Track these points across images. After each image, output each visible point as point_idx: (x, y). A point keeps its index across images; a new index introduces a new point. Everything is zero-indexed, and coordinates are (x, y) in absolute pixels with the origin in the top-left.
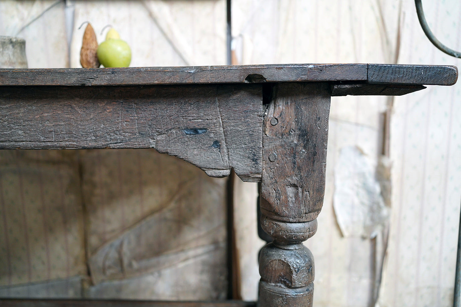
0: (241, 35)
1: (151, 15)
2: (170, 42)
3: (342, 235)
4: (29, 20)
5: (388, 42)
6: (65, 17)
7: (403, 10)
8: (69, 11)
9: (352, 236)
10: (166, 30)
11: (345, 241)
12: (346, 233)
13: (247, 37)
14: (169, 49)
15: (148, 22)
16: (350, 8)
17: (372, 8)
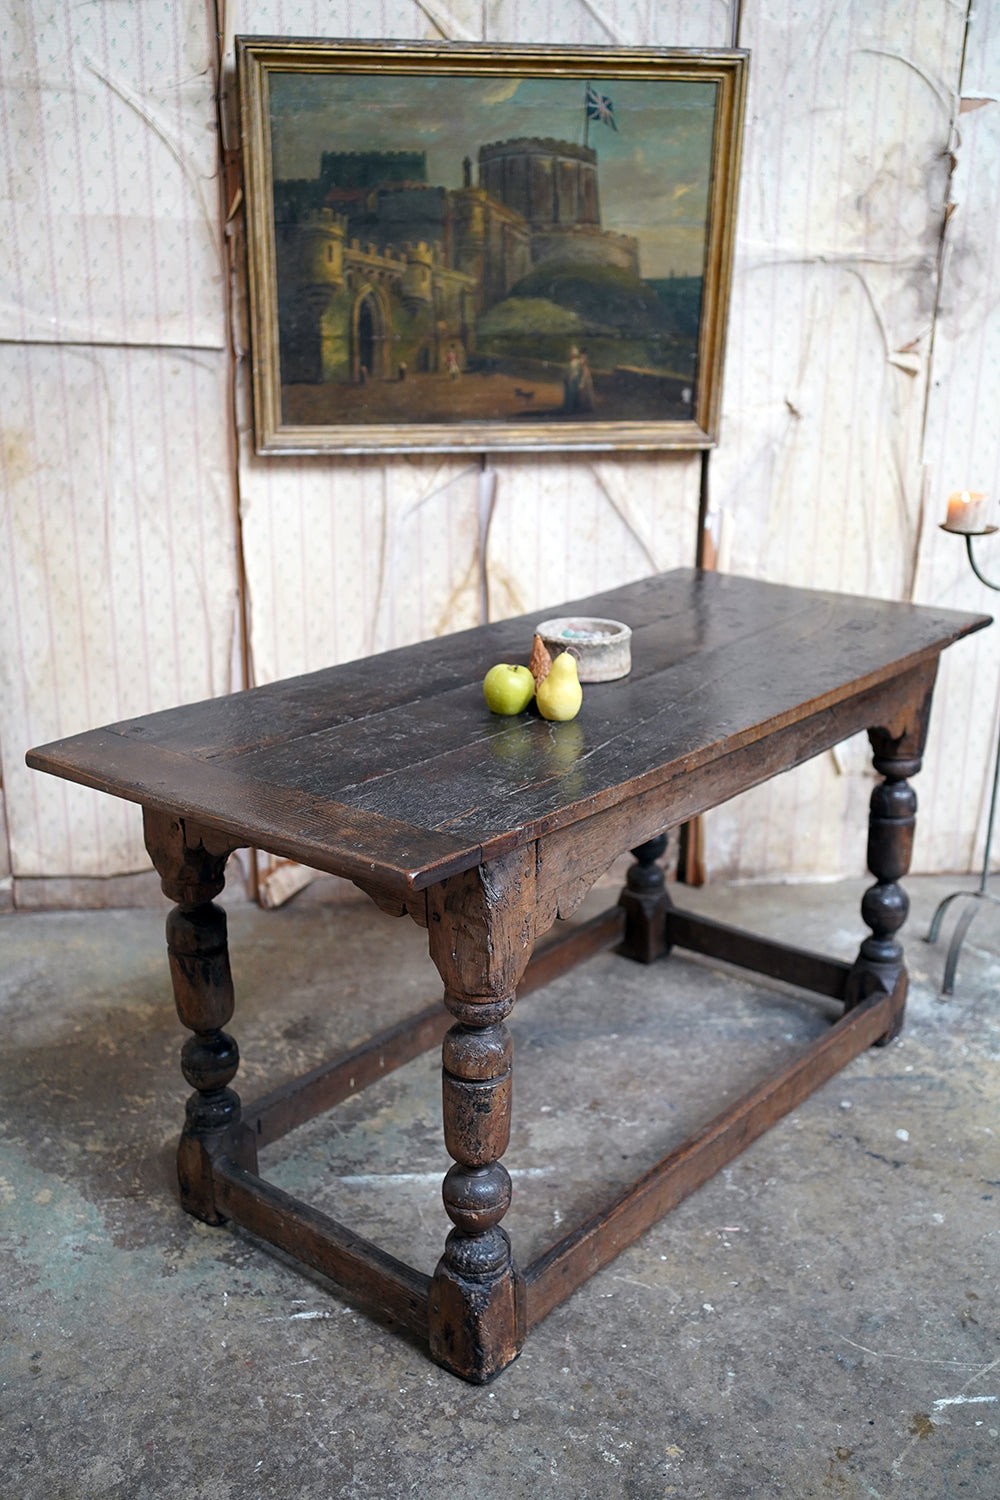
0: (721, 512)
1: (599, 482)
2: (623, 519)
3: (838, 771)
4: (430, 492)
5: (908, 518)
6: (478, 486)
7: (928, 476)
8: (486, 478)
9: (851, 773)
10: (619, 503)
11: (843, 780)
12: (844, 769)
13: (728, 512)
14: (619, 527)
15: (594, 490)
16: (862, 474)
17: (890, 473)
